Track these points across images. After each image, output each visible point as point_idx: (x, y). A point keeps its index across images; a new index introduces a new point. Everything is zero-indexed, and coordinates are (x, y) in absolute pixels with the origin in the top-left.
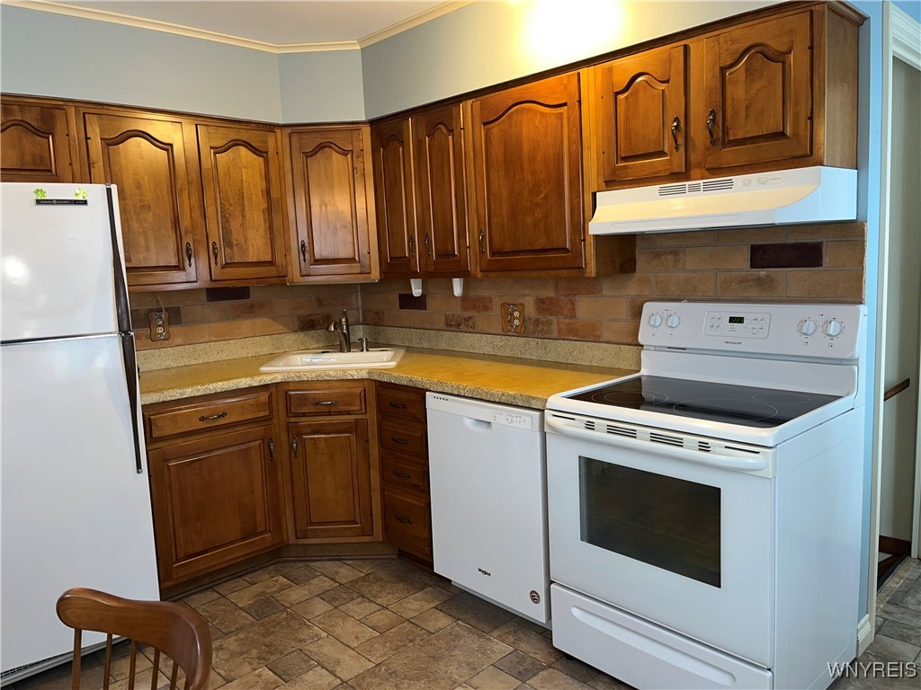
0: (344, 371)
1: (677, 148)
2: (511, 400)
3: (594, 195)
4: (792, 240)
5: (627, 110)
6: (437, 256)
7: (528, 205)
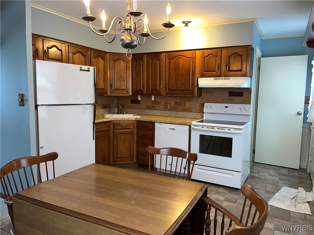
0: (129, 118)
1: (218, 71)
2: (181, 123)
3: (198, 79)
4: (237, 91)
5: (207, 61)
6: (152, 90)
7: (180, 79)
